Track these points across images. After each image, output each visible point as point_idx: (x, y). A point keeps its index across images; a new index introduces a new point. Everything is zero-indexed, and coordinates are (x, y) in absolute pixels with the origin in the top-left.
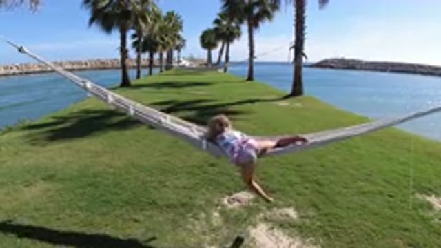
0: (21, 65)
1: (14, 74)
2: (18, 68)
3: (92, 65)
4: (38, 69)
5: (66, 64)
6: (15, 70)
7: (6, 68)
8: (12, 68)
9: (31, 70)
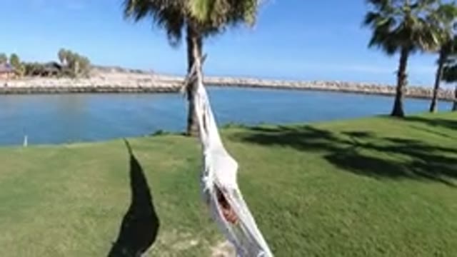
0: (342, 84)
1: (333, 91)
2: (338, 85)
3: (412, 92)
4: (356, 89)
5: (384, 88)
6: (334, 87)
7: (327, 84)
8: (332, 85)
9: (350, 89)
